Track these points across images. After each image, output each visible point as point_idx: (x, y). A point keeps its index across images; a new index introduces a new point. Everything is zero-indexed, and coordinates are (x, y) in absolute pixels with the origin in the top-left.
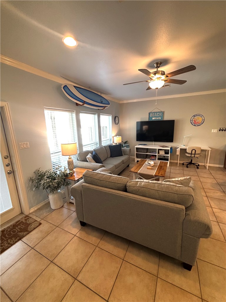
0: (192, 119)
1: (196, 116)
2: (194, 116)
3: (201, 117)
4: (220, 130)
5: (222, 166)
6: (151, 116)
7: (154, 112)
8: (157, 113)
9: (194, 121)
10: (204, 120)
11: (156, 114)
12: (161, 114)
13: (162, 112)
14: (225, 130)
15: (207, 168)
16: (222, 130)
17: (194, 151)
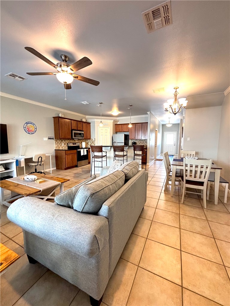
0: (25, 127)
1: (29, 123)
2: (27, 123)
3: (33, 125)
9: (28, 128)
10: (36, 128)
14: (52, 139)
15: (51, 172)
16: (50, 139)
17: (40, 158)
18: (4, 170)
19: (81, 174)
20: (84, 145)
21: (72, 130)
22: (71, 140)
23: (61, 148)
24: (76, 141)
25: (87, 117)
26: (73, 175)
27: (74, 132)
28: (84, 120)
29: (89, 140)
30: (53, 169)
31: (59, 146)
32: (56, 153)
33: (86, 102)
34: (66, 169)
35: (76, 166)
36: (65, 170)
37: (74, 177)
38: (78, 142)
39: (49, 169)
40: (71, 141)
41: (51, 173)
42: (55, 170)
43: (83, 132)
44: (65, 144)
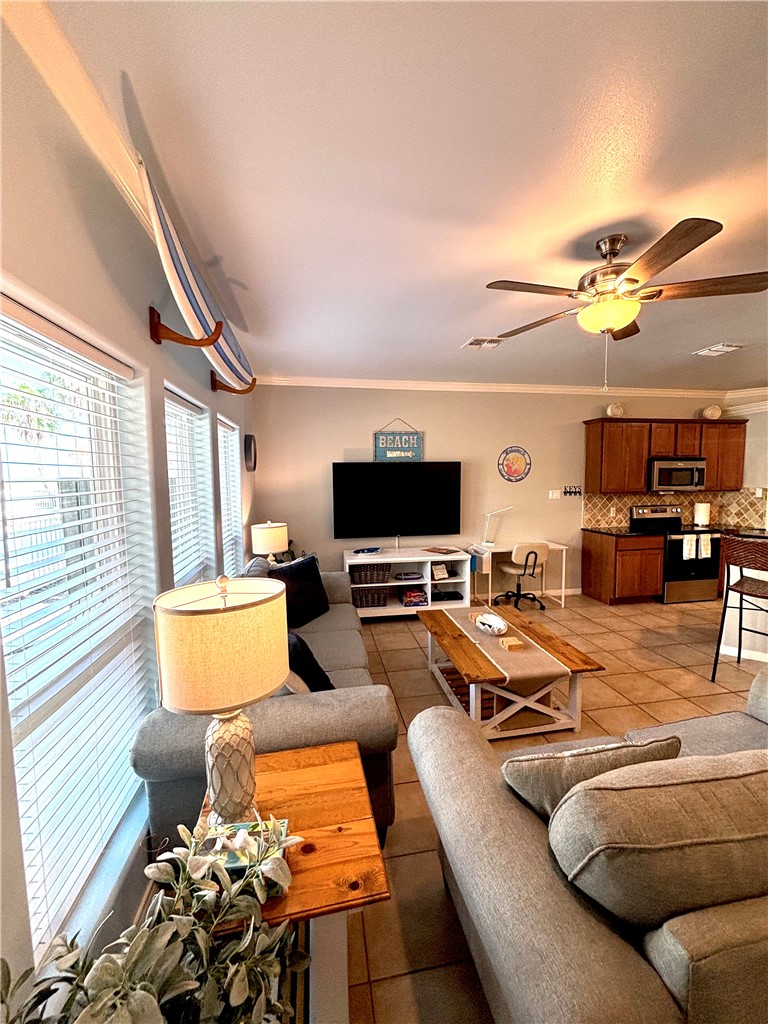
0: (501, 462)
1: (511, 452)
2: (506, 452)
3: (523, 455)
4: (565, 493)
5: (578, 591)
6: (381, 446)
7: (393, 433)
8: (401, 434)
9: (507, 465)
10: (530, 464)
11: (398, 438)
12: (413, 440)
13: (416, 433)
14: (575, 493)
15: (563, 603)
16: (570, 493)
17: (532, 556)
18: (447, 576)
19: (669, 637)
20: (702, 514)
21: (651, 461)
22: (645, 495)
23: (603, 525)
24: (668, 500)
25: (730, 395)
26: (637, 636)
27: (657, 465)
28: (713, 414)
29: (729, 495)
30: (570, 592)
31: (599, 517)
32: (584, 538)
33: (719, 347)
34: (615, 602)
35: (659, 599)
36: (611, 604)
37: (640, 646)
38: (674, 502)
39: (558, 591)
40: (646, 500)
41: (561, 605)
42: (576, 596)
43: (701, 465)
44: (619, 511)
